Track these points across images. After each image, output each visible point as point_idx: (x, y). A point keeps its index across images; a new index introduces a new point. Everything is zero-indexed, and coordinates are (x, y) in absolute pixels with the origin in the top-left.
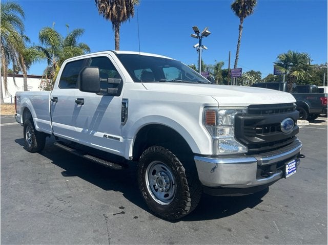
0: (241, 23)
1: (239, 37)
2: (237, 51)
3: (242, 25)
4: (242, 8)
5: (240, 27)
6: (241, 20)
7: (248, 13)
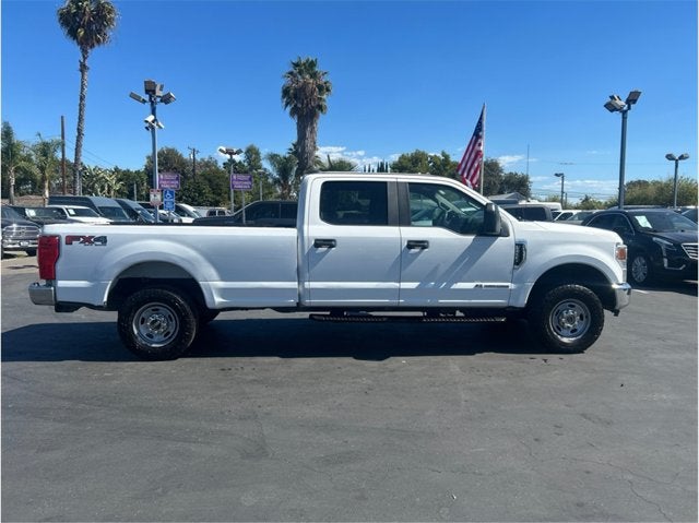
0: (85, 58)
1: (82, 89)
2: (80, 119)
3: (87, 63)
4: (85, 26)
5: (83, 68)
6: (84, 52)
7: (98, 41)
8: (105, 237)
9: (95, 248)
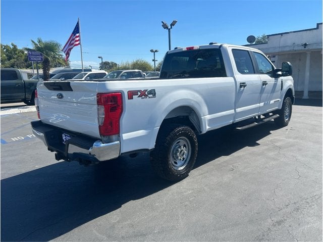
8: (154, 90)
9: (148, 100)
